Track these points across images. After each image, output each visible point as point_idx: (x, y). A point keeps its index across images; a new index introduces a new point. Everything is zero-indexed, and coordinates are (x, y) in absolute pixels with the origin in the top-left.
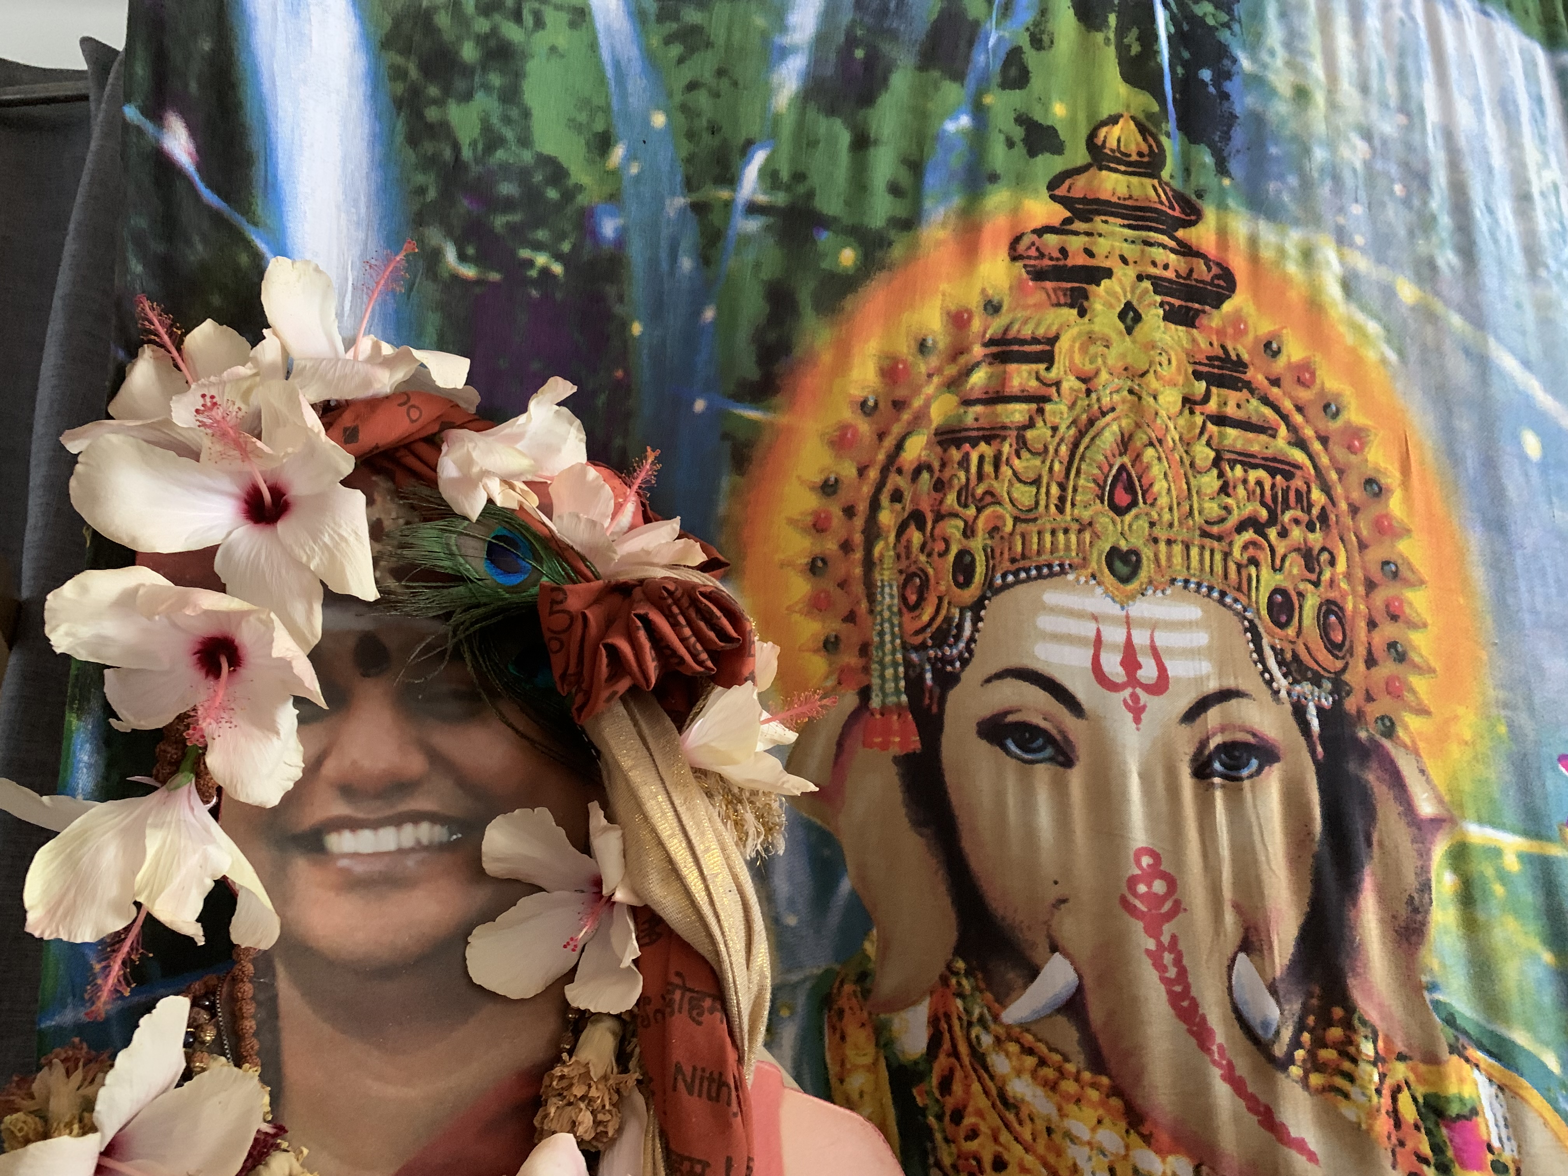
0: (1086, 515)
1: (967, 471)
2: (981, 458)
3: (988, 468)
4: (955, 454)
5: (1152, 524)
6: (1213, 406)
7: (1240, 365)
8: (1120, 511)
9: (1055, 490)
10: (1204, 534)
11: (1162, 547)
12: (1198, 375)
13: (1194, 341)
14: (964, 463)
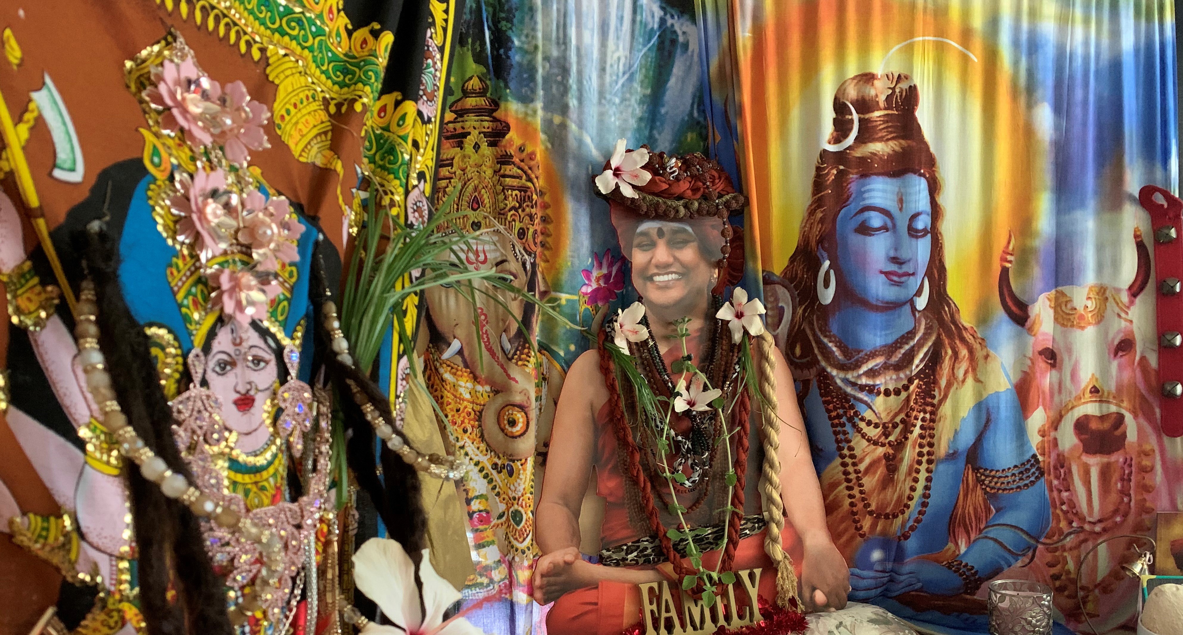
0: (465, 213)
5: (484, 213)
8: (475, 210)
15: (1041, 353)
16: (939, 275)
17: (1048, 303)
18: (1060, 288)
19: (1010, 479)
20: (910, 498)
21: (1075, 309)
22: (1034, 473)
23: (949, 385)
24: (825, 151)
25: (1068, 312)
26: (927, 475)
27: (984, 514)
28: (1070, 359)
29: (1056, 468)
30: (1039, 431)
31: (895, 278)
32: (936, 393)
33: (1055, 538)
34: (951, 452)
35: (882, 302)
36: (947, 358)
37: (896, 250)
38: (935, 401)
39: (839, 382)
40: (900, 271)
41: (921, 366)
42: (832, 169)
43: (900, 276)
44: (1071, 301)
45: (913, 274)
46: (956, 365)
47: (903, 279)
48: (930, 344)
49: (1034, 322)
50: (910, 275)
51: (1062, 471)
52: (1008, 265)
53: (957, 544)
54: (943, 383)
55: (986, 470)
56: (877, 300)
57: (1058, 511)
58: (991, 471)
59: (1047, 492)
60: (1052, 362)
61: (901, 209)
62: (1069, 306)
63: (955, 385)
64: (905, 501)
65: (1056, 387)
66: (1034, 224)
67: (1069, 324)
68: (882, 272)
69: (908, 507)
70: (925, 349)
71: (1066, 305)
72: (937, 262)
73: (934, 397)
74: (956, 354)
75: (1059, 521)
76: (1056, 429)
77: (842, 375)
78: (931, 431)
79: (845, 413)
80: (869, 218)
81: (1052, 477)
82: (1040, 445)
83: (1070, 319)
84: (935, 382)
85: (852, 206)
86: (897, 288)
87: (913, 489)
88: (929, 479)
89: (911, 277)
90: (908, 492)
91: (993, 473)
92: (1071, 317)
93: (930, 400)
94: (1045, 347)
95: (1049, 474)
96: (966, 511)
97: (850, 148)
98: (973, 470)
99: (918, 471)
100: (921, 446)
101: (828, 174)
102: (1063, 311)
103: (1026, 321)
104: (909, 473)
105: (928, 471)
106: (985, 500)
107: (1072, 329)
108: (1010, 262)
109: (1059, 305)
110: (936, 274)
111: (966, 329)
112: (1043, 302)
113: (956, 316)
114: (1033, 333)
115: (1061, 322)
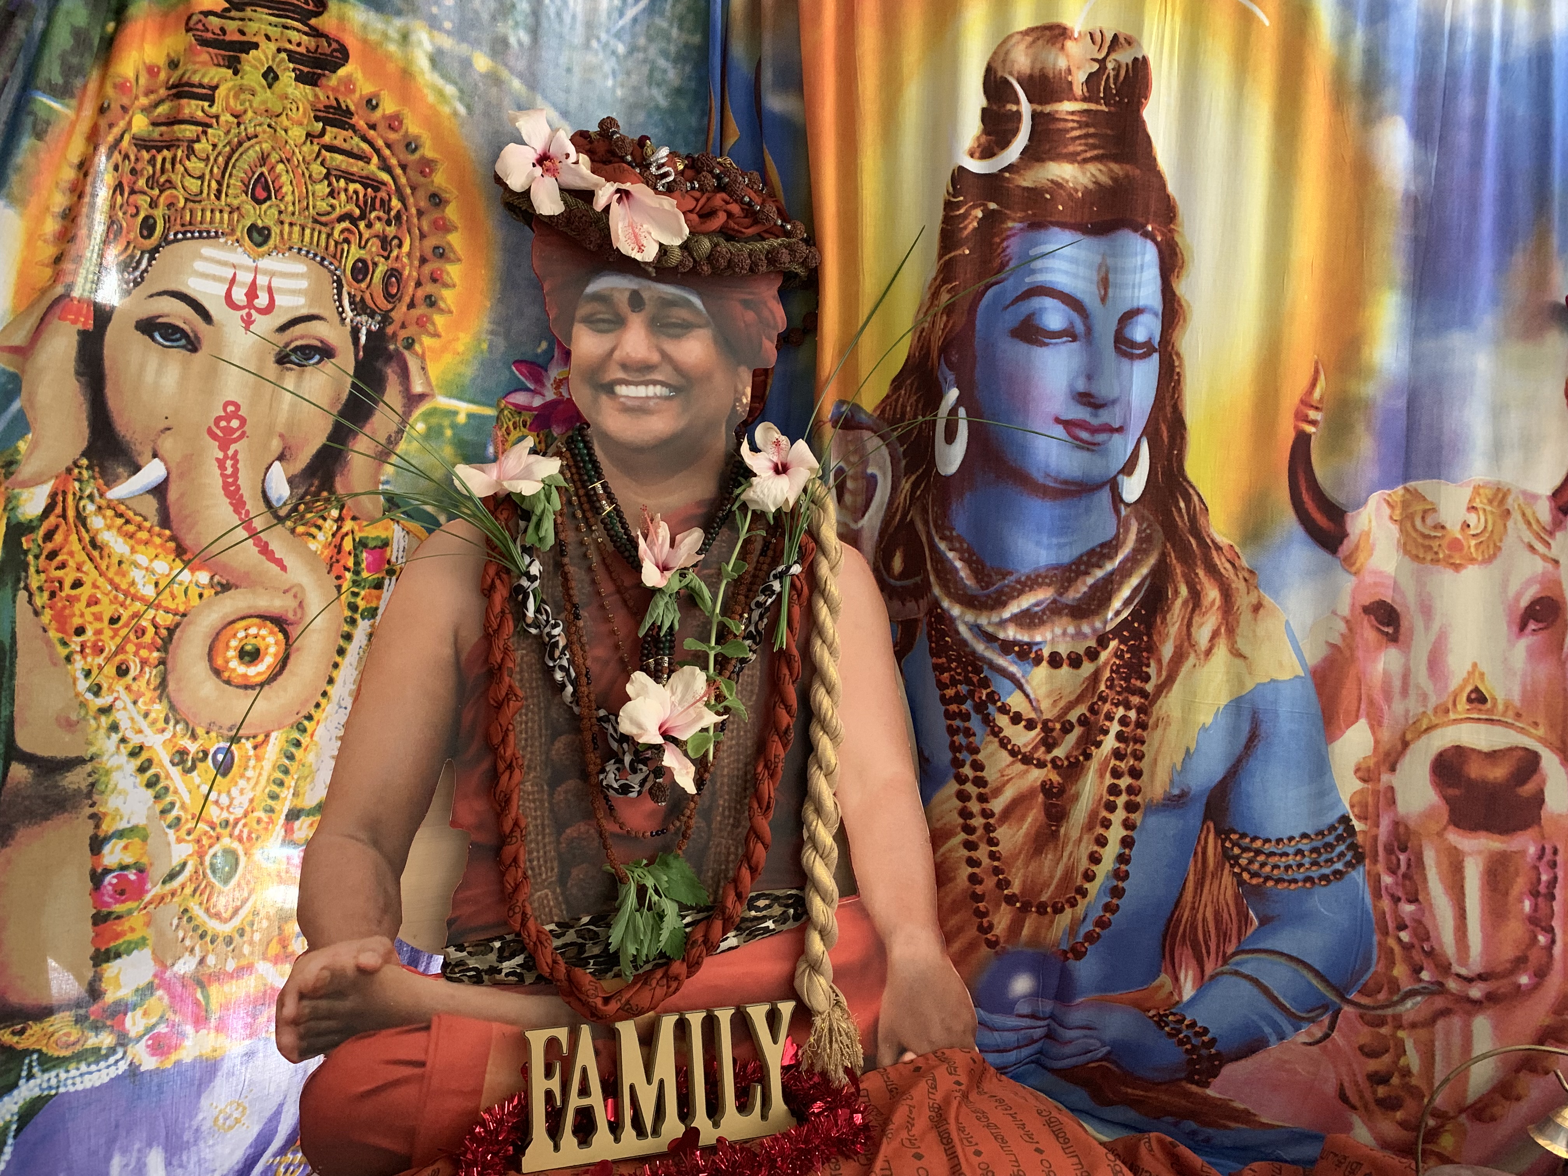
0: (236, 203)
1: (154, 166)
2: (164, 160)
3: (168, 166)
4: (146, 156)
5: (280, 212)
6: (327, 139)
7: (349, 113)
8: (260, 202)
9: (214, 185)
10: (315, 221)
11: (286, 227)
12: (317, 119)
13: (316, 96)
14: (152, 161)
15: (1367, 610)
16: (1172, 438)
17: (1387, 511)
18: (1412, 484)
19: (1291, 860)
20: (1089, 876)
21: (1443, 527)
22: (1341, 855)
23: (1179, 657)
24: (961, 169)
25: (1427, 532)
26: (1124, 833)
27: (1235, 927)
28: (1427, 628)
29: (1389, 850)
30: (1357, 770)
31: (1084, 435)
32: (1152, 671)
33: (1382, 996)
34: (1176, 791)
35: (1056, 480)
36: (1179, 602)
37: (1089, 377)
38: (1150, 687)
39: (963, 629)
40: (1095, 422)
41: (1125, 614)
42: (974, 207)
43: (1094, 430)
44: (1434, 510)
45: (1120, 430)
46: (1196, 620)
47: (1101, 437)
48: (1145, 570)
49: (1357, 547)
50: (1113, 430)
51: (1403, 857)
52: (1310, 429)
53: (1176, 980)
54: (1167, 651)
55: (1243, 835)
56: (1048, 475)
57: (1391, 942)
58: (1254, 839)
59: (1368, 899)
60: (1390, 630)
61: (1103, 299)
62: (1429, 521)
63: (1192, 660)
64: (1079, 881)
65: (1397, 683)
66: (1366, 351)
67: (1429, 558)
68: (1058, 420)
69: (1084, 893)
70: (1135, 581)
71: (1423, 518)
72: (1169, 409)
73: (1147, 678)
74: (1195, 596)
75: (1392, 963)
76: (1393, 769)
77: (970, 617)
78: (1138, 746)
79: (971, 694)
80: (1042, 310)
81: (1381, 867)
82: (1356, 799)
83: (1430, 548)
84: (1152, 648)
85: (1009, 284)
86: (1086, 455)
87: (1095, 859)
88: (1127, 842)
89: (1116, 436)
90: (1084, 864)
92: (1435, 544)
93: (1138, 683)
94: (1377, 598)
95: (1375, 861)
96: (1200, 915)
97: (1010, 168)
98: (1218, 834)
99: (1107, 824)
100: (1116, 773)
101: (965, 216)
102: (1416, 530)
103: (1341, 542)
104: (1089, 826)
105: (1128, 825)
106: (1238, 897)
107: (1435, 568)
108: (1314, 423)
109: (1410, 517)
110: (1165, 435)
111: (1219, 548)
112: (1378, 509)
113: (1202, 520)
114: (1354, 569)
115: (1414, 552)
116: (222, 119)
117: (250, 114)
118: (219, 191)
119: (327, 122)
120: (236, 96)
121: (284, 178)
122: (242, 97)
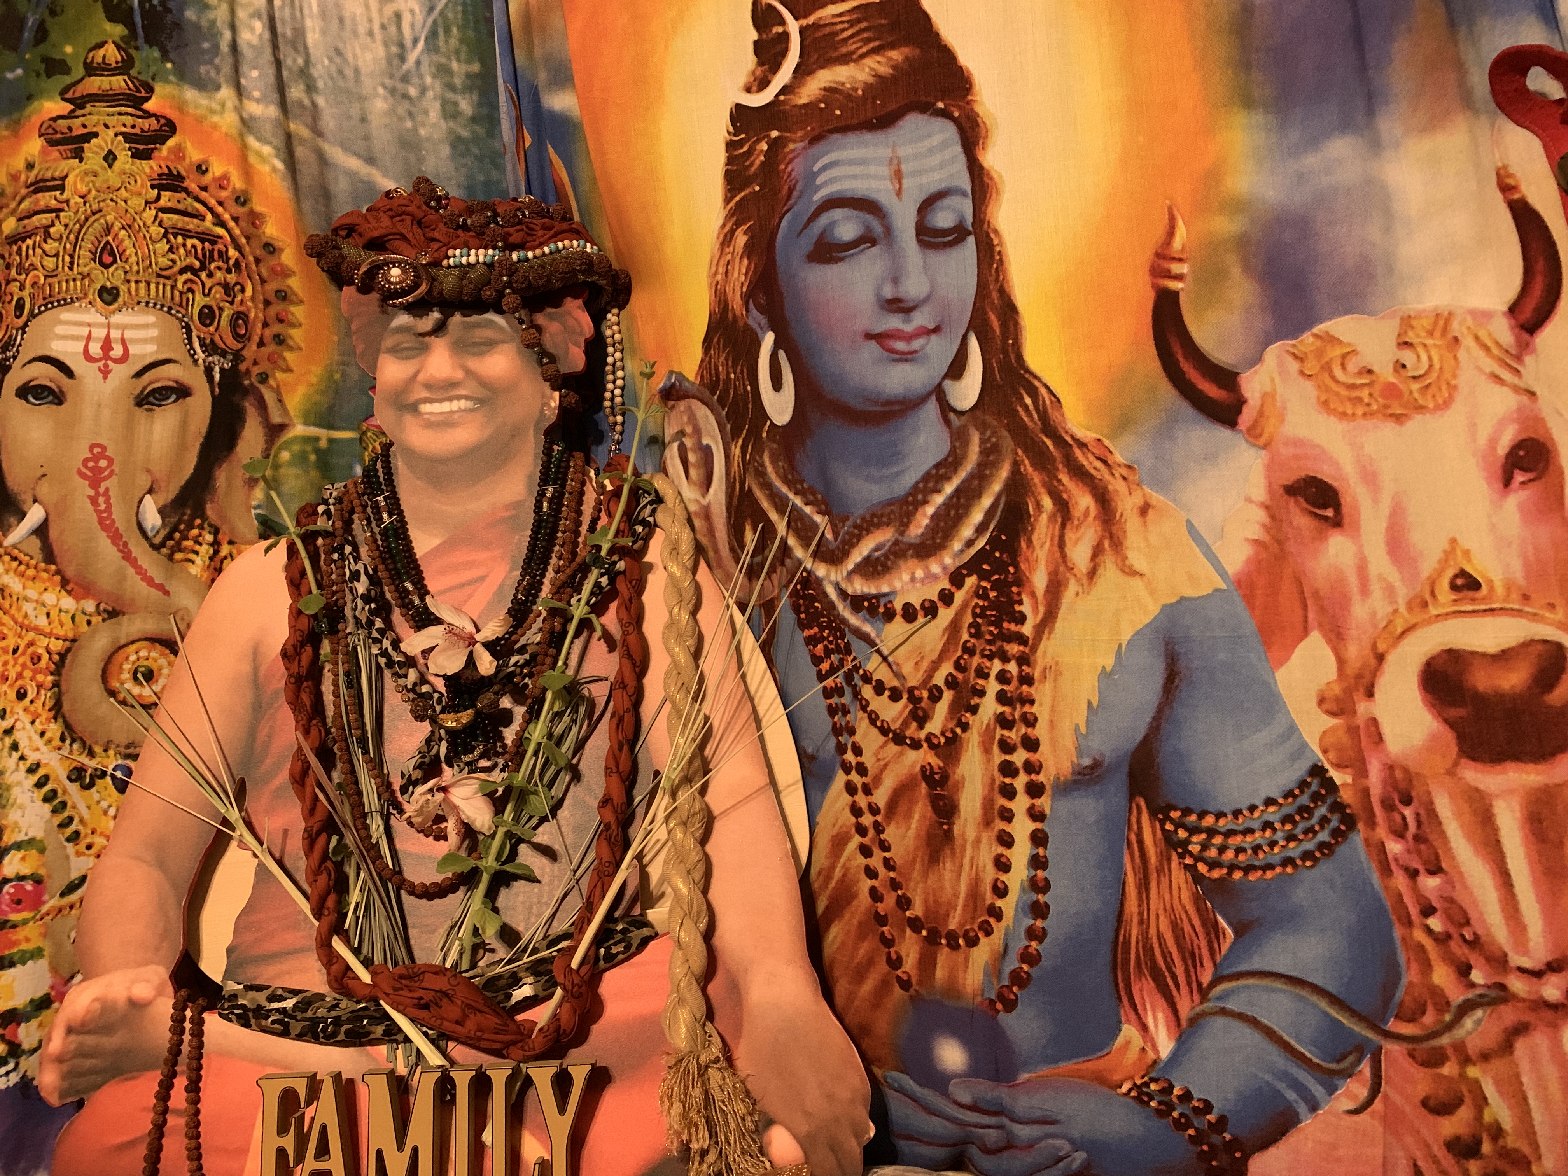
0: (86, 270)
1: (21, 255)
2: (27, 247)
3: (31, 252)
4: (15, 248)
5: (126, 273)
7: (180, 177)
8: (106, 266)
10: (159, 276)
11: (133, 284)
12: (153, 187)
13: (151, 167)
14: (19, 251)
15: (1291, 491)
16: (1004, 326)
17: (1294, 366)
18: (1321, 328)
19: (1257, 837)
20: (1001, 891)
21: (1369, 371)
22: (1324, 821)
23: (1055, 588)
24: (738, 107)
25: (1351, 381)
26: (1032, 826)
27: (1203, 944)
29: (1389, 806)
30: (1321, 702)
31: (900, 346)
32: (1026, 608)
33: (1428, 1020)
34: (1087, 762)
35: (873, 402)
36: (1044, 518)
37: (895, 281)
38: (1027, 629)
39: (830, 590)
40: (908, 328)
41: (981, 543)
42: (758, 141)
43: (909, 338)
44: (1354, 352)
45: (938, 330)
46: (1070, 536)
47: (915, 344)
48: (997, 487)
49: (1262, 414)
50: (929, 332)
51: (1408, 813)
52: (1175, 285)
53: (1144, 1028)
54: (1039, 580)
55: (1187, 812)
56: (865, 399)
57: (1419, 935)
58: (1202, 815)
60: (1328, 513)
61: (898, 191)
62: (1352, 367)
63: (1072, 587)
64: (989, 898)
65: (1351, 577)
68: (869, 336)
69: (997, 914)
70: (986, 502)
71: (1343, 365)
72: (998, 296)
73: (1021, 619)
74: (1063, 508)
75: (1427, 966)
76: (1370, 694)
77: (833, 574)
78: (1027, 708)
81: (1382, 832)
82: (1328, 741)
84: (1020, 581)
85: (800, 207)
86: (903, 367)
87: (1002, 865)
88: (1039, 839)
89: (935, 336)
90: (990, 874)
91: (1209, 821)
93: (1013, 627)
94: (1302, 475)
95: (1373, 824)
96: (1153, 931)
98: (1153, 814)
99: (1007, 816)
100: (1006, 747)
101: (750, 153)
102: (1336, 381)
103: (1238, 411)
104: (987, 823)
105: (1036, 815)
106: (1197, 900)
107: (1369, 423)
108: (1179, 277)
109: (1327, 368)
110: (996, 325)
111: (1082, 445)
112: (1281, 364)
113: (1053, 415)
114: (1262, 441)
115: (1340, 409)
116: (72, 202)
117: (94, 192)
118: (72, 263)
119: (161, 188)
120: (82, 180)
121: (127, 243)
122: (87, 179)
